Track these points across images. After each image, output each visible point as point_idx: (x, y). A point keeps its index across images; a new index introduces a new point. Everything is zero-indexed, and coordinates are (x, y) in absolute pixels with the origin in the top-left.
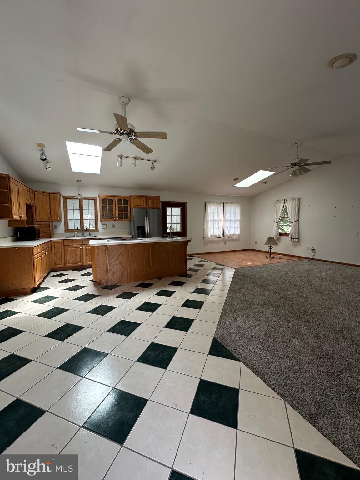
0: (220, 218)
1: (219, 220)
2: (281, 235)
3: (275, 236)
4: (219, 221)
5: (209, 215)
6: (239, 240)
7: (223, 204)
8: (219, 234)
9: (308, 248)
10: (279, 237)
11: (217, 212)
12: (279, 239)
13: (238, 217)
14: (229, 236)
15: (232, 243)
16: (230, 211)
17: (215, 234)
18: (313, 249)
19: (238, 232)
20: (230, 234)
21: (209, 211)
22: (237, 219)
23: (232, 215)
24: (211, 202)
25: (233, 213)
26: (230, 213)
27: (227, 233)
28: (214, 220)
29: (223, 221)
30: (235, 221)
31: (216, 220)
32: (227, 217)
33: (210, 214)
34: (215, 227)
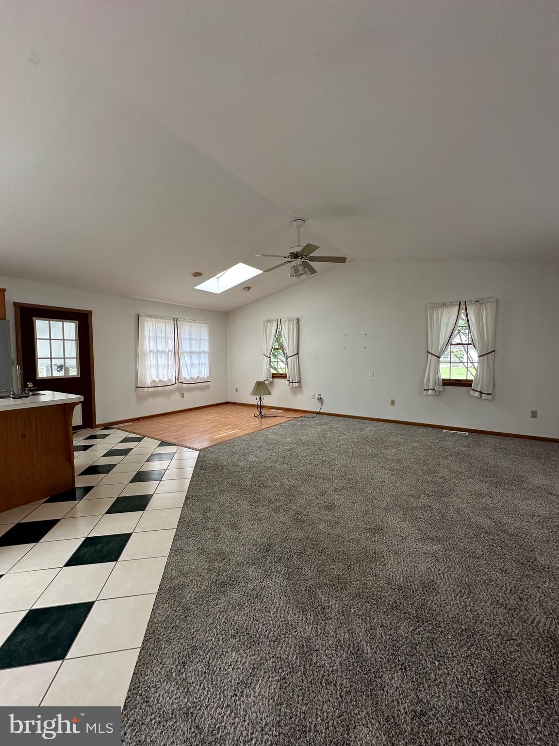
0: (171, 347)
1: (169, 351)
2: (274, 376)
3: (266, 379)
4: (168, 353)
5: (147, 341)
6: (208, 387)
7: (175, 320)
8: (170, 377)
9: (313, 397)
10: (272, 380)
11: (163, 335)
12: (271, 383)
13: (205, 347)
14: (189, 381)
15: (196, 393)
16: (190, 334)
17: (161, 378)
18: (319, 397)
19: (205, 373)
20: (191, 378)
21: (147, 334)
22: (203, 350)
23: (194, 342)
24: (150, 316)
25: (196, 339)
26: (190, 339)
27: (185, 375)
28: (158, 351)
29: (177, 354)
30: (200, 353)
31: (163, 352)
32: (185, 347)
33: (149, 339)
34: (162, 364)
